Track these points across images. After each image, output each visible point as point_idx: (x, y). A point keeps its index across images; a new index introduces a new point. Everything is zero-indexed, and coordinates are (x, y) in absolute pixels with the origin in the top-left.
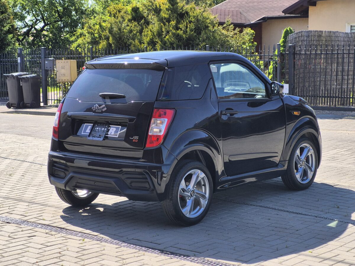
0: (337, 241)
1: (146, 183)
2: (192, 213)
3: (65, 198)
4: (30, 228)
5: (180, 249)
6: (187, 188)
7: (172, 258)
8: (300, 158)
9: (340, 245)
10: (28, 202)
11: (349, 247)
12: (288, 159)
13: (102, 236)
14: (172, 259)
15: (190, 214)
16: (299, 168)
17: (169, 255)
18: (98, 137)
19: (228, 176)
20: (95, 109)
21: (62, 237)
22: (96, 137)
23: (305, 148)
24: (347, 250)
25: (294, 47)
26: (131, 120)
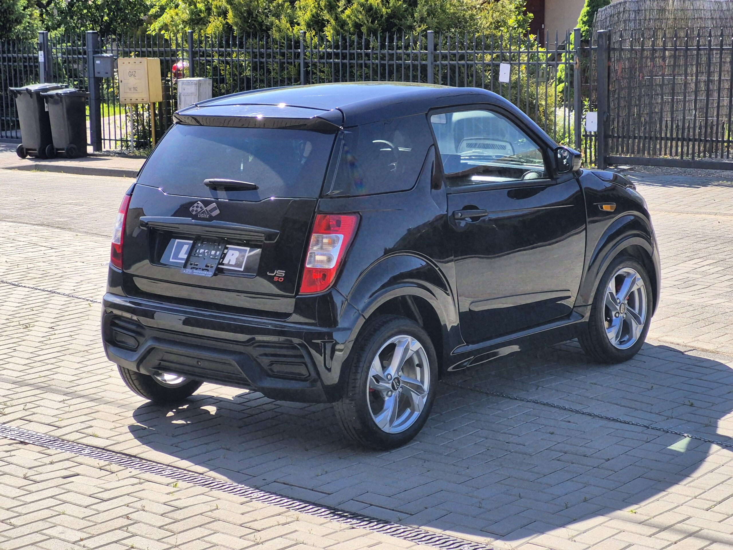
0: (687, 484)
1: (301, 365)
2: (396, 423)
3: (138, 387)
4: (68, 455)
5: (371, 505)
6: (384, 373)
7: (354, 526)
8: (616, 297)
9: (693, 496)
10: (64, 391)
11: (710, 501)
12: (590, 302)
13: (213, 474)
14: (353, 528)
15: (390, 426)
16: (614, 318)
17: (349, 520)
18: (203, 270)
19: (468, 344)
20: (196, 211)
21: (132, 477)
22: (200, 269)
23: (625, 277)
24: (706, 507)
25: (609, 36)
26: (269, 237)
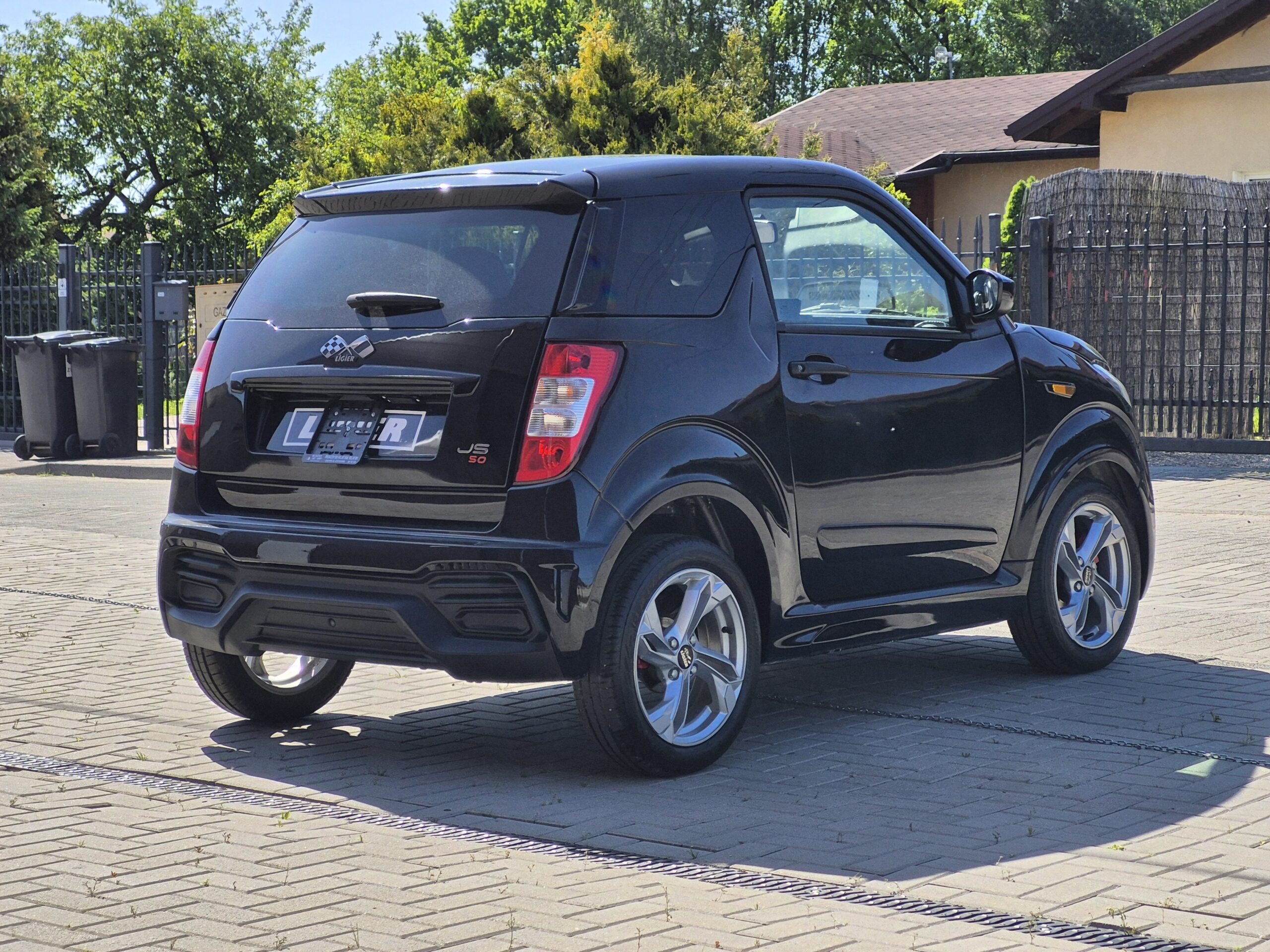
0: (1214, 816)
1: (517, 612)
2: (682, 730)
4: (93, 781)
5: (641, 840)
6: (664, 635)
8: (1077, 555)
9: (1226, 829)
10: (86, 709)
11: (1257, 836)
12: (1031, 555)
13: (354, 803)
14: (609, 868)
15: (675, 732)
16: (1073, 591)
17: (601, 859)
18: (342, 454)
19: (814, 602)
20: (333, 350)
21: (209, 807)
22: (337, 453)
23: (1092, 521)
24: (1251, 843)
25: (1049, 227)
26: (462, 386)
